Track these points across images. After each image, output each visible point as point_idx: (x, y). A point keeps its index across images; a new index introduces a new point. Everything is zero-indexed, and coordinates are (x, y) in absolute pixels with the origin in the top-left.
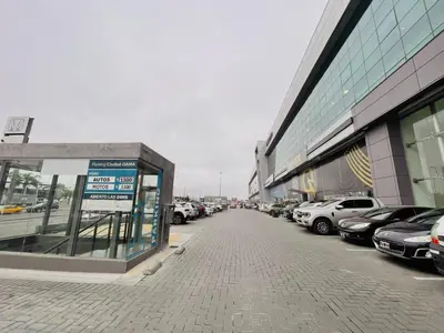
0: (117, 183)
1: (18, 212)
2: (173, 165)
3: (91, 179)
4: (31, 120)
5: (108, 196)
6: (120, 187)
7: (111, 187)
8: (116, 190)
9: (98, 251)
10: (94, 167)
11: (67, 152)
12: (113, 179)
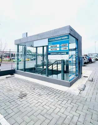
0: (60, 47)
1: (29, 60)
2: (81, 37)
3: (50, 47)
4: (27, 33)
5: (57, 53)
6: (62, 49)
7: (58, 49)
8: (60, 50)
9: (55, 75)
10: (50, 41)
11: (40, 37)
12: (58, 46)
